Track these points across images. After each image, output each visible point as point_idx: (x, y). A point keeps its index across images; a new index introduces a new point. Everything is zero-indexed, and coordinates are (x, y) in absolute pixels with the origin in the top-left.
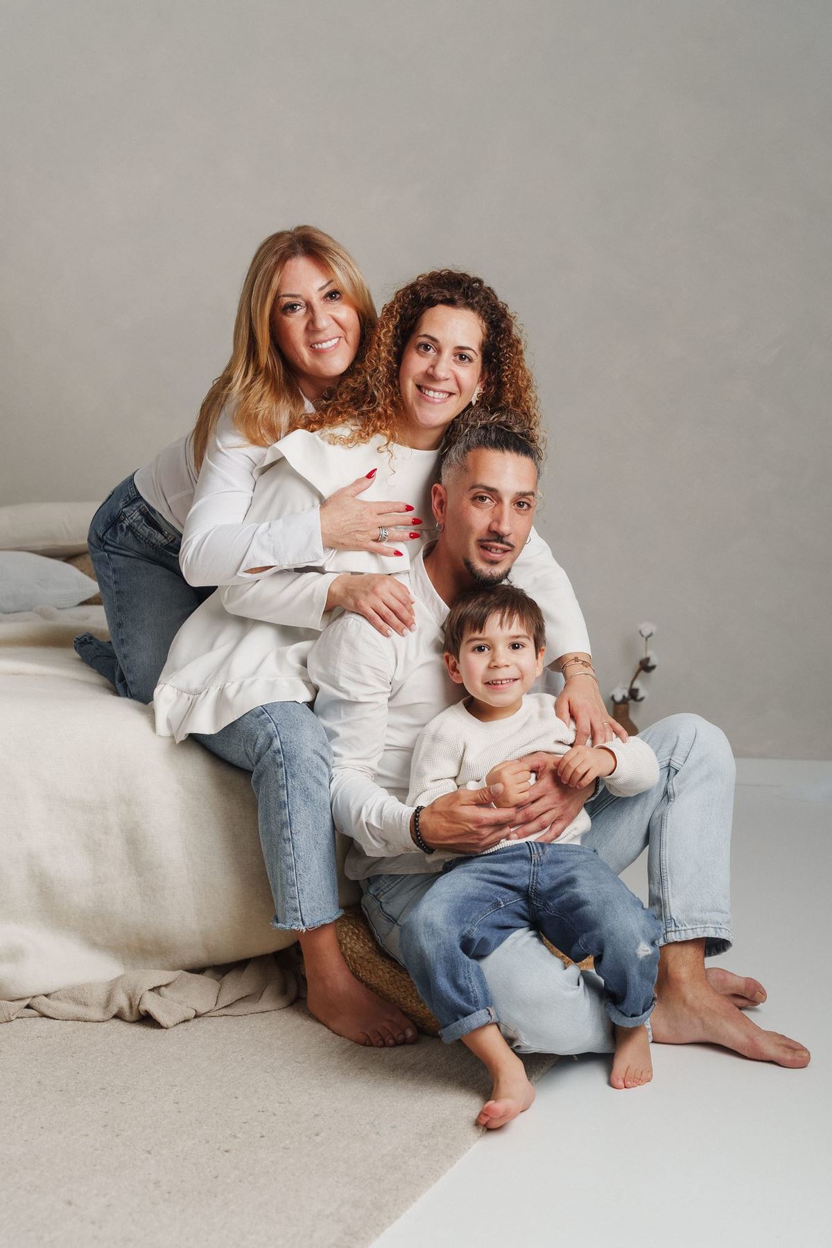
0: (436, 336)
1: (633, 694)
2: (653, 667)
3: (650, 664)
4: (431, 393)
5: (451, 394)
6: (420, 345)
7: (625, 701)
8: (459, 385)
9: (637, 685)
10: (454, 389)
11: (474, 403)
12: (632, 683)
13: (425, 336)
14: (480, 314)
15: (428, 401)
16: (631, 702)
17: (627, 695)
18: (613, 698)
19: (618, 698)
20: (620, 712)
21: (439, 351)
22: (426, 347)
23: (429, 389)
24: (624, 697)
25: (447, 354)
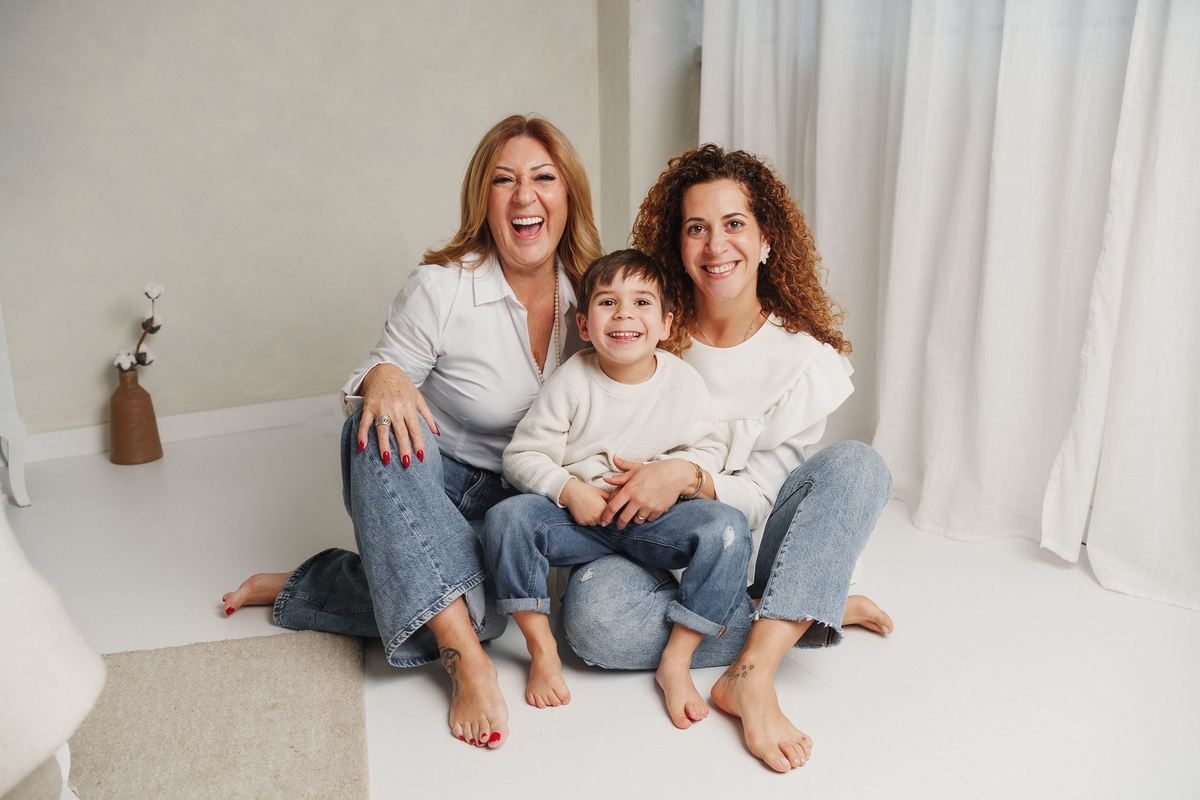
0: (701, 216)
1: (141, 359)
2: (158, 328)
3: (155, 325)
4: (717, 270)
5: (737, 262)
6: (690, 228)
7: (133, 368)
8: (741, 252)
9: (143, 348)
10: (738, 257)
11: (764, 263)
12: (138, 348)
13: (691, 219)
14: (735, 178)
15: (717, 278)
16: (139, 366)
17: (135, 361)
18: (119, 366)
19: (126, 366)
20: (128, 379)
21: (709, 229)
22: (696, 228)
23: (714, 266)
24: (132, 363)
25: (718, 227)
